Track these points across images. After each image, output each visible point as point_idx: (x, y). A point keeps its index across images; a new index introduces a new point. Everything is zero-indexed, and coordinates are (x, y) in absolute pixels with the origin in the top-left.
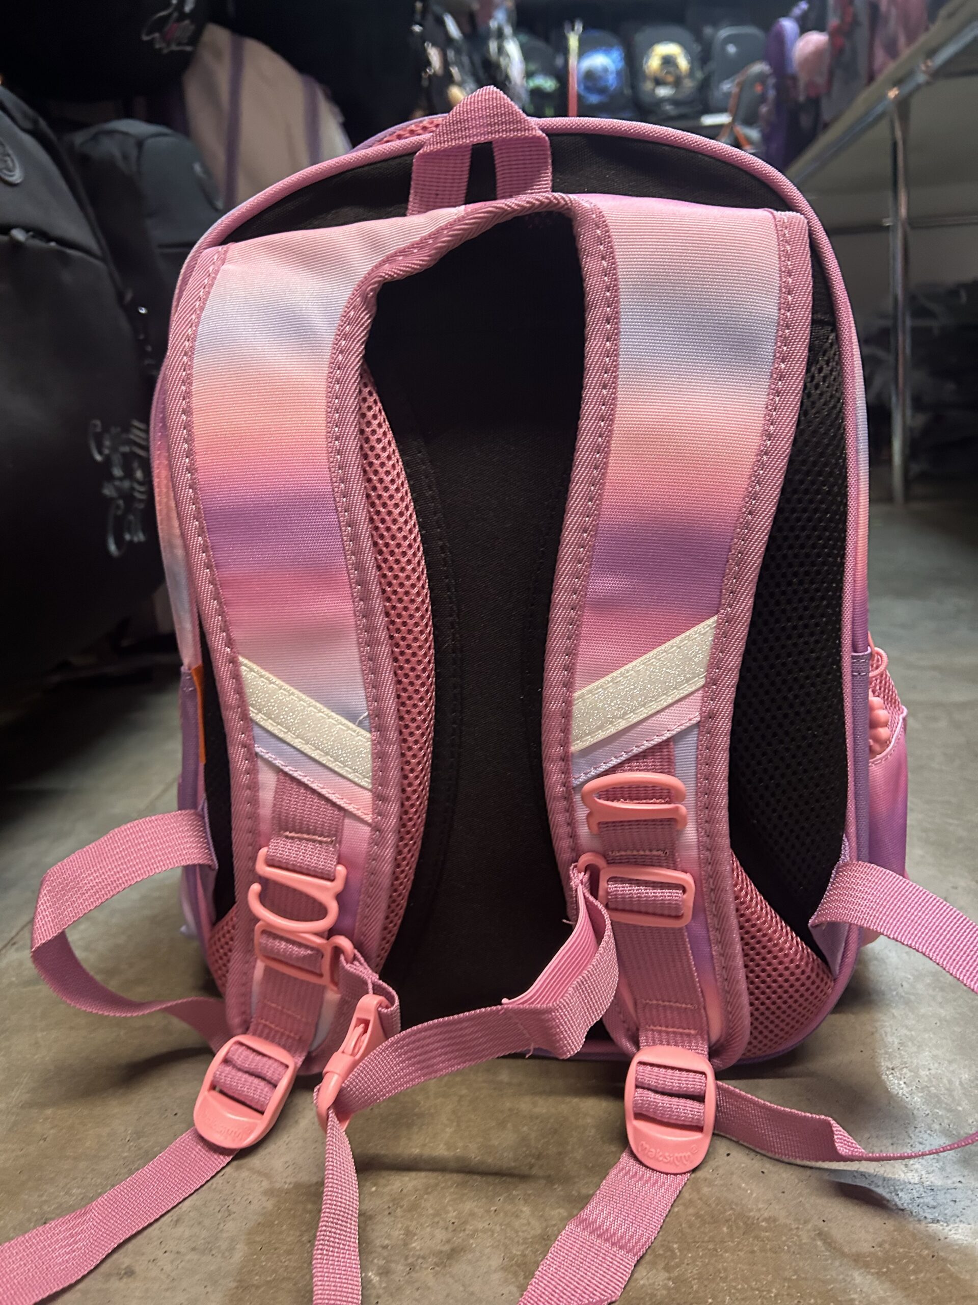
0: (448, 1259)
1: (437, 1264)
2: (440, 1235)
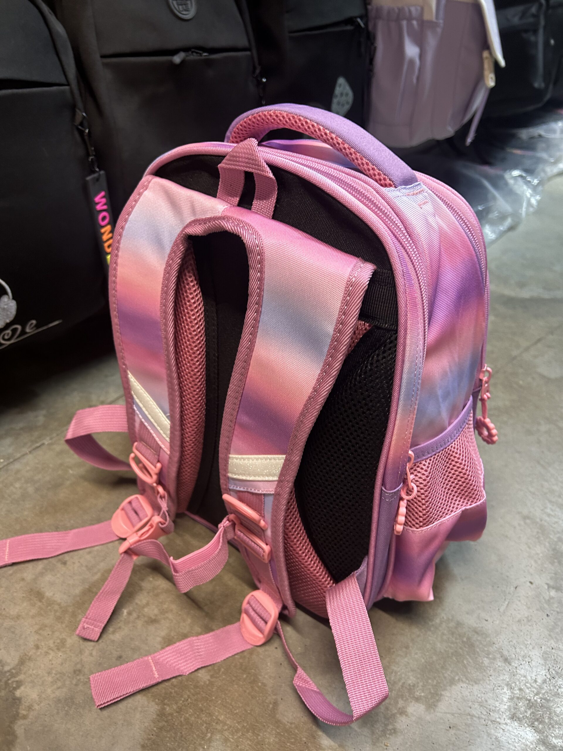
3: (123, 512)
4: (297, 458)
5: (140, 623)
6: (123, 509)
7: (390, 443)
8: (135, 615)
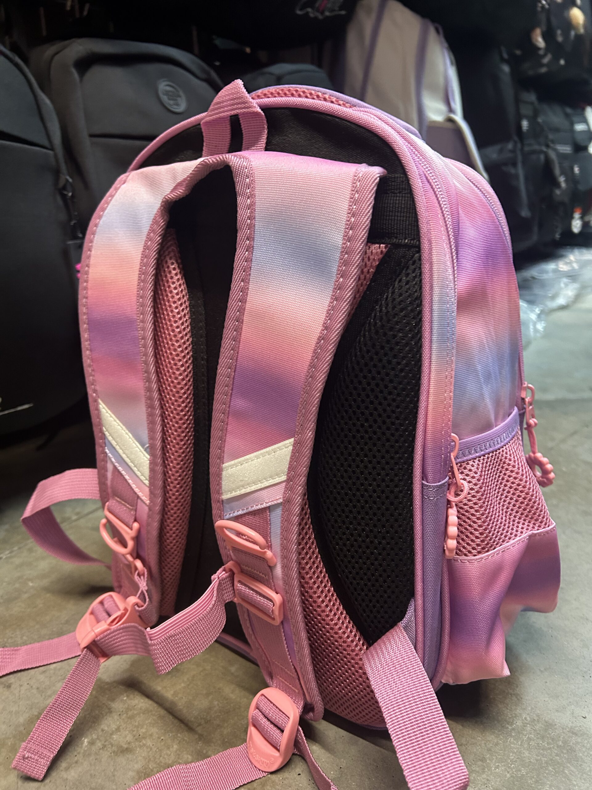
0: (121, 752)
1: (114, 752)
2: (129, 738)
3: (92, 616)
4: (310, 435)
5: (105, 755)
6: (92, 613)
7: (427, 407)
8: (99, 744)
